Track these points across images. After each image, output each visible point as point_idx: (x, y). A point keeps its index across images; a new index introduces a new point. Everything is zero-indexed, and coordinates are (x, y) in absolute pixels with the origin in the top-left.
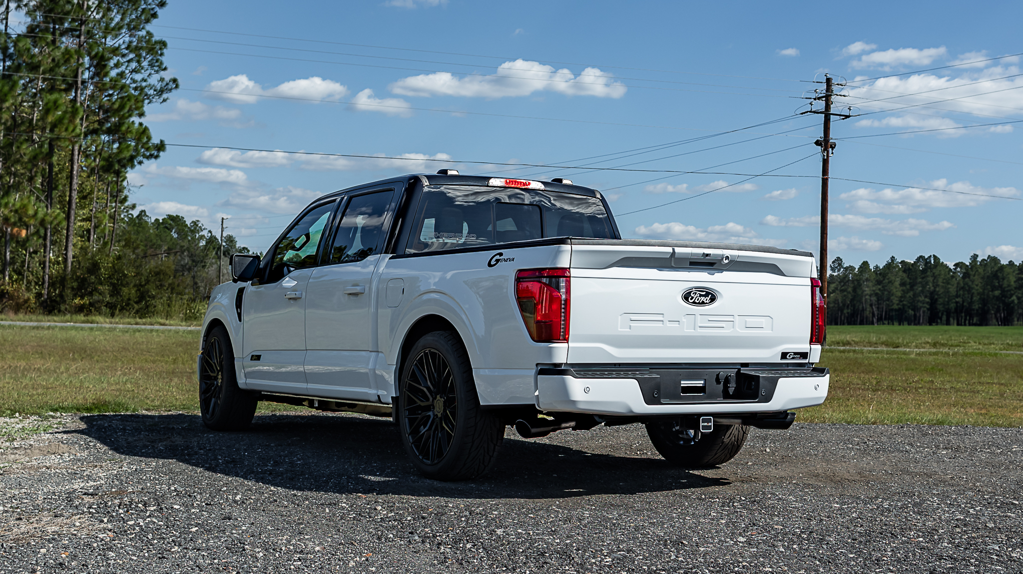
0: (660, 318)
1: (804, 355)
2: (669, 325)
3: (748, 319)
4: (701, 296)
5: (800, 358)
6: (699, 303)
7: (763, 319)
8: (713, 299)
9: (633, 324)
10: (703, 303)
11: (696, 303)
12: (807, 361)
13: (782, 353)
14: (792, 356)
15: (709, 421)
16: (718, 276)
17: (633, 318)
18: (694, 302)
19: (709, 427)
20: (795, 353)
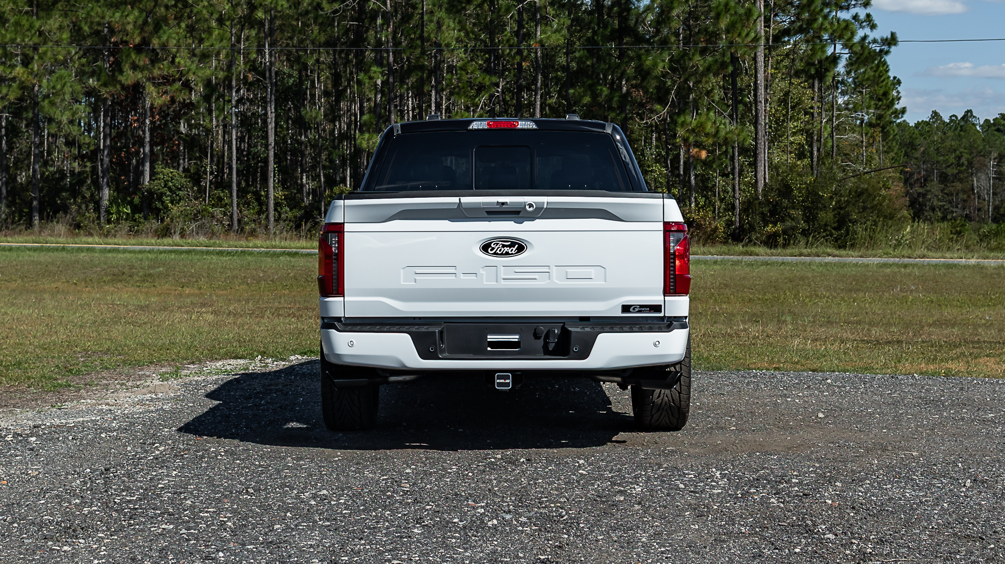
0: (452, 270)
1: (657, 308)
2: (462, 277)
3: (569, 270)
4: (504, 246)
5: (650, 312)
6: (502, 254)
7: (592, 270)
8: (521, 249)
9: (418, 277)
10: (507, 253)
11: (498, 254)
12: (662, 315)
13: (623, 306)
14: (637, 310)
15: (507, 377)
16: (527, 225)
17: (418, 271)
18: (495, 253)
19: (507, 385)
20: (641, 306)
